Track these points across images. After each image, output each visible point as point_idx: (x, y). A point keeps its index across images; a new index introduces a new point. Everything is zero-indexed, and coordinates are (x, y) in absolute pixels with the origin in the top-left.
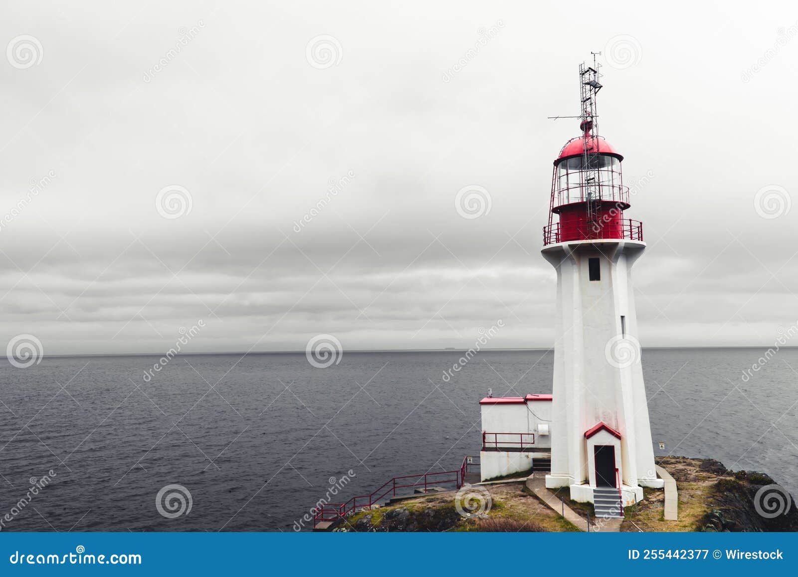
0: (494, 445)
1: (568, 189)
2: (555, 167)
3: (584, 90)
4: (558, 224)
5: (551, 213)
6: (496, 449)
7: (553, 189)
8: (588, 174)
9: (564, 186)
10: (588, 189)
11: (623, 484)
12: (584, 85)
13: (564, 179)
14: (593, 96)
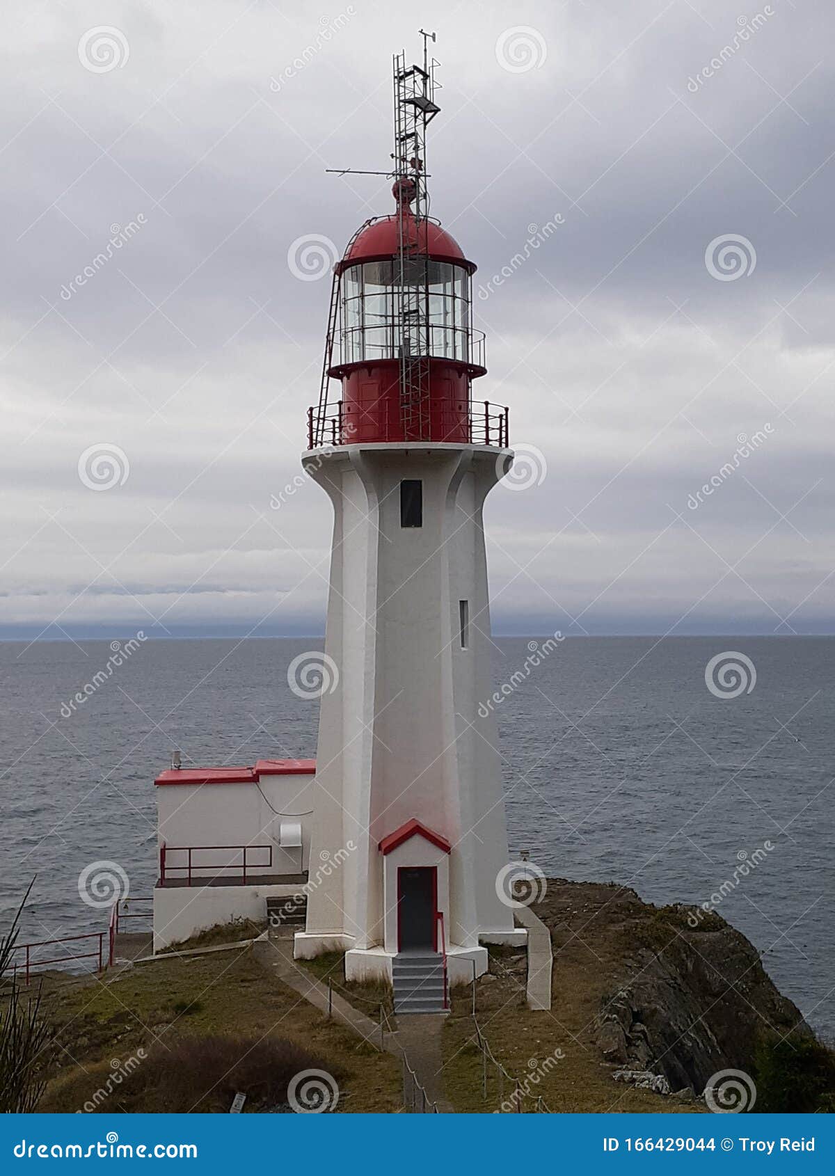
0: (184, 874)
1: (363, 329)
2: (337, 278)
3: (402, 115)
4: (340, 403)
5: (326, 378)
6: (191, 882)
7: (332, 326)
8: (406, 301)
9: (353, 321)
10: (404, 332)
11: (451, 942)
12: (401, 104)
13: (353, 305)
14: (420, 130)
